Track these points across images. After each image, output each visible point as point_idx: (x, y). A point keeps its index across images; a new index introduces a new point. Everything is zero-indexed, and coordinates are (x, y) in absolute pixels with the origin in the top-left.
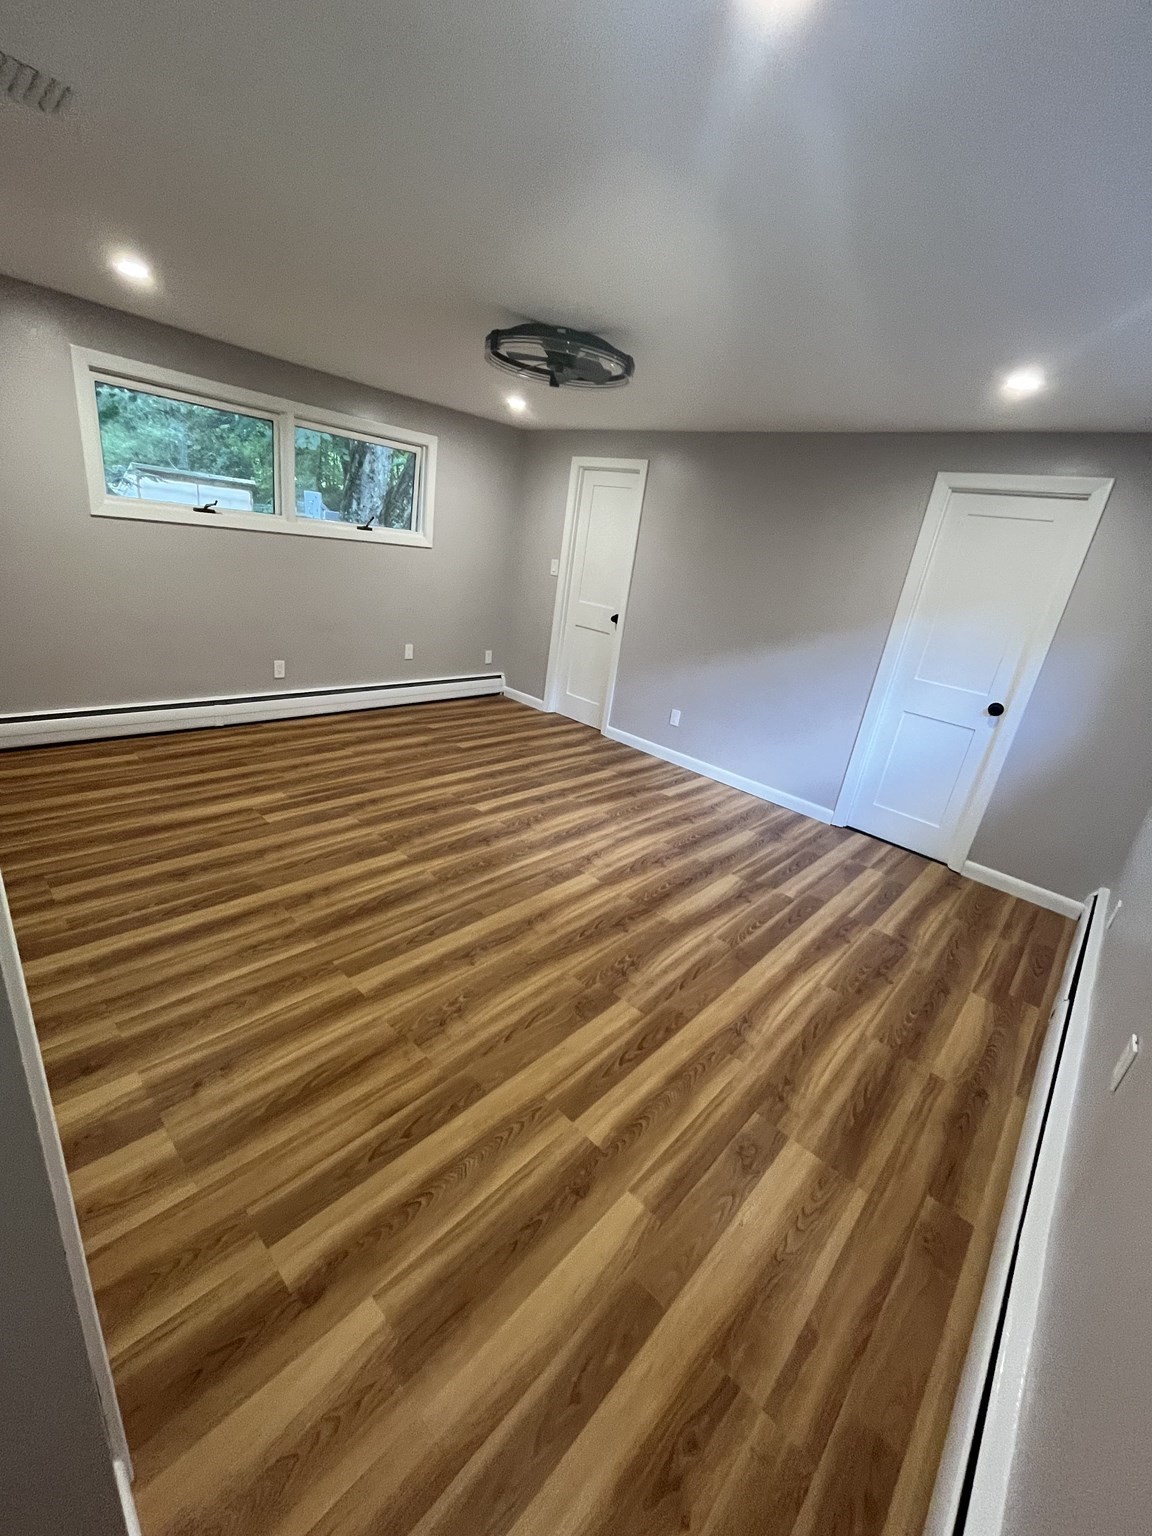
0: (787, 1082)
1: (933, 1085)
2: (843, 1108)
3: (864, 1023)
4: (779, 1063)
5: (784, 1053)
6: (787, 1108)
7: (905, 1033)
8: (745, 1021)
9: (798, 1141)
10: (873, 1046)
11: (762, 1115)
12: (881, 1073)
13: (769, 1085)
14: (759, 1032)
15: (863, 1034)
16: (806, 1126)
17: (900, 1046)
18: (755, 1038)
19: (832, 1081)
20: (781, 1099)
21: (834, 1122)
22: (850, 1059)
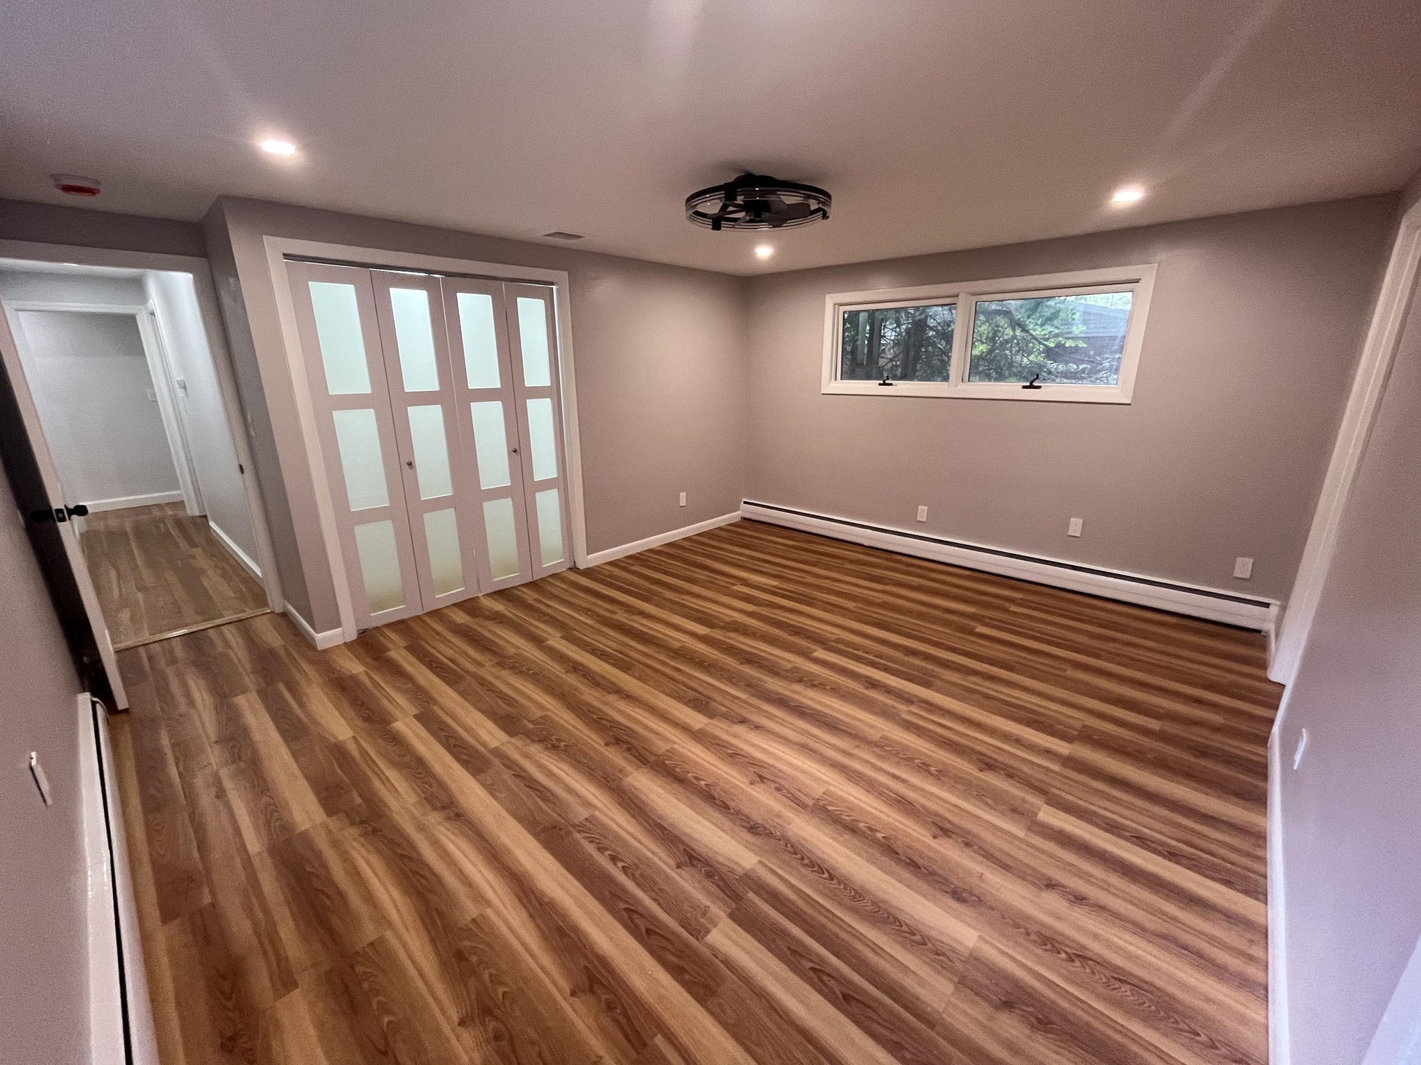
0: (375, 831)
1: (285, 982)
2: (325, 866)
3: (406, 936)
4: (399, 831)
5: (407, 839)
6: (352, 824)
7: (365, 985)
8: (458, 815)
9: (323, 824)
10: (369, 931)
11: (359, 805)
12: (335, 921)
13: (381, 817)
14: (440, 824)
15: (390, 925)
16: (329, 832)
17: (352, 967)
18: (434, 819)
19: (355, 868)
20: (362, 822)
21: (318, 855)
22: (369, 897)
